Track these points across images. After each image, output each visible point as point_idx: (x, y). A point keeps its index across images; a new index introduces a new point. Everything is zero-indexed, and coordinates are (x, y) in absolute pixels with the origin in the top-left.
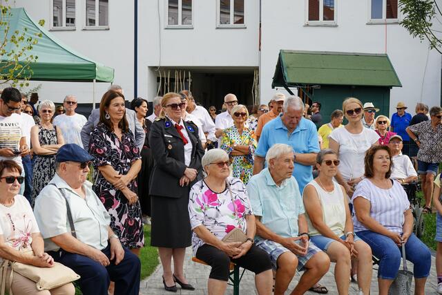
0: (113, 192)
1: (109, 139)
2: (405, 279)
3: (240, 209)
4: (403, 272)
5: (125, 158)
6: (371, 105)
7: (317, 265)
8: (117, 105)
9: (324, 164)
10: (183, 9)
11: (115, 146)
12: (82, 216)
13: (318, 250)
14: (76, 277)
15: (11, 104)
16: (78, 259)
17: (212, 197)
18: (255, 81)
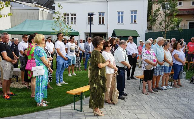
18: (106, 35)
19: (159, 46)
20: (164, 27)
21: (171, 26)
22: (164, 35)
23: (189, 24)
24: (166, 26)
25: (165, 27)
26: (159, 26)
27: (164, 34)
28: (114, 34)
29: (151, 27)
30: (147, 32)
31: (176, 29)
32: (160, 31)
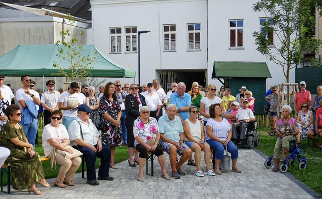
0: (108, 125)
1: (107, 102)
2: (227, 159)
3: (153, 130)
4: (226, 156)
5: (114, 110)
6: (245, 88)
7: (186, 153)
8: (112, 88)
9: (192, 112)
10: (171, 40)
11: (110, 105)
12: (86, 132)
13: (187, 147)
14: (81, 154)
15: (74, 89)
16: (84, 149)
17: (142, 125)
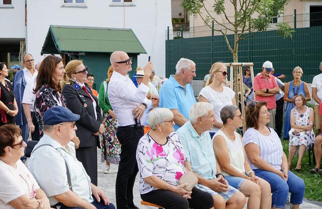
1: (55, 99)
11: (60, 104)
17: (159, 149)
18: (21, 49)
19: (195, 134)
20: (233, 20)
21: (255, 16)
22: (233, 48)
23: (308, 11)
24: (237, 14)
25: (236, 21)
26: (214, 15)
27: (232, 43)
28: (50, 46)
29: (182, 20)
30: (171, 38)
31: (272, 27)
32: (216, 34)
